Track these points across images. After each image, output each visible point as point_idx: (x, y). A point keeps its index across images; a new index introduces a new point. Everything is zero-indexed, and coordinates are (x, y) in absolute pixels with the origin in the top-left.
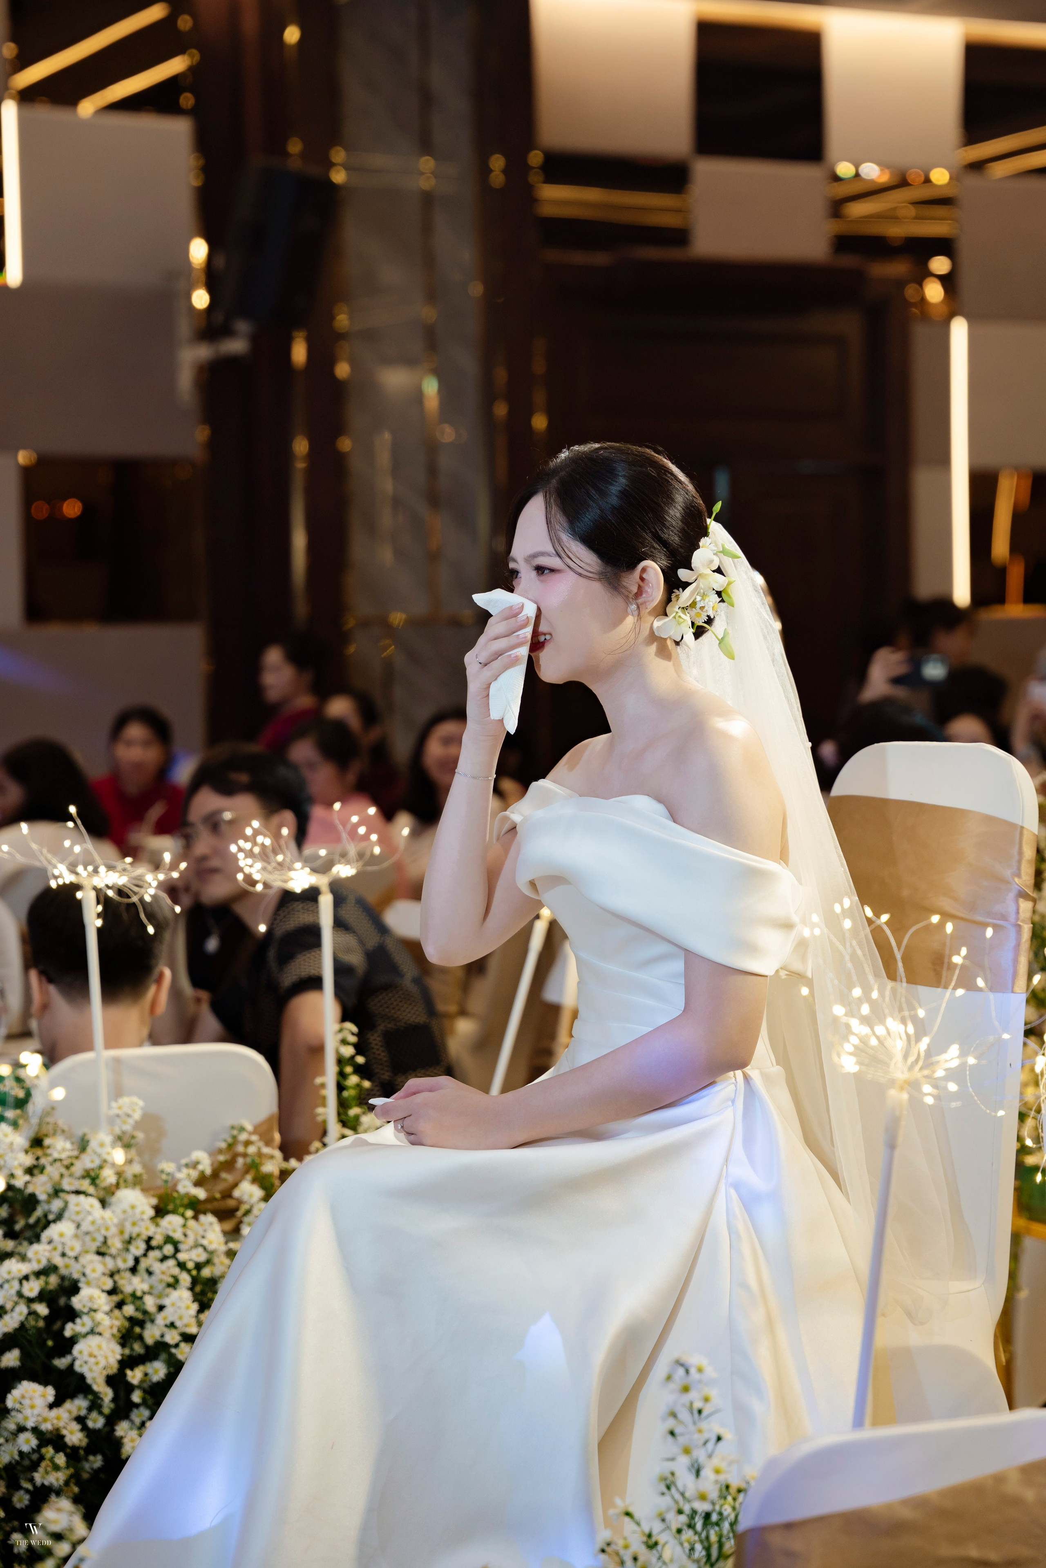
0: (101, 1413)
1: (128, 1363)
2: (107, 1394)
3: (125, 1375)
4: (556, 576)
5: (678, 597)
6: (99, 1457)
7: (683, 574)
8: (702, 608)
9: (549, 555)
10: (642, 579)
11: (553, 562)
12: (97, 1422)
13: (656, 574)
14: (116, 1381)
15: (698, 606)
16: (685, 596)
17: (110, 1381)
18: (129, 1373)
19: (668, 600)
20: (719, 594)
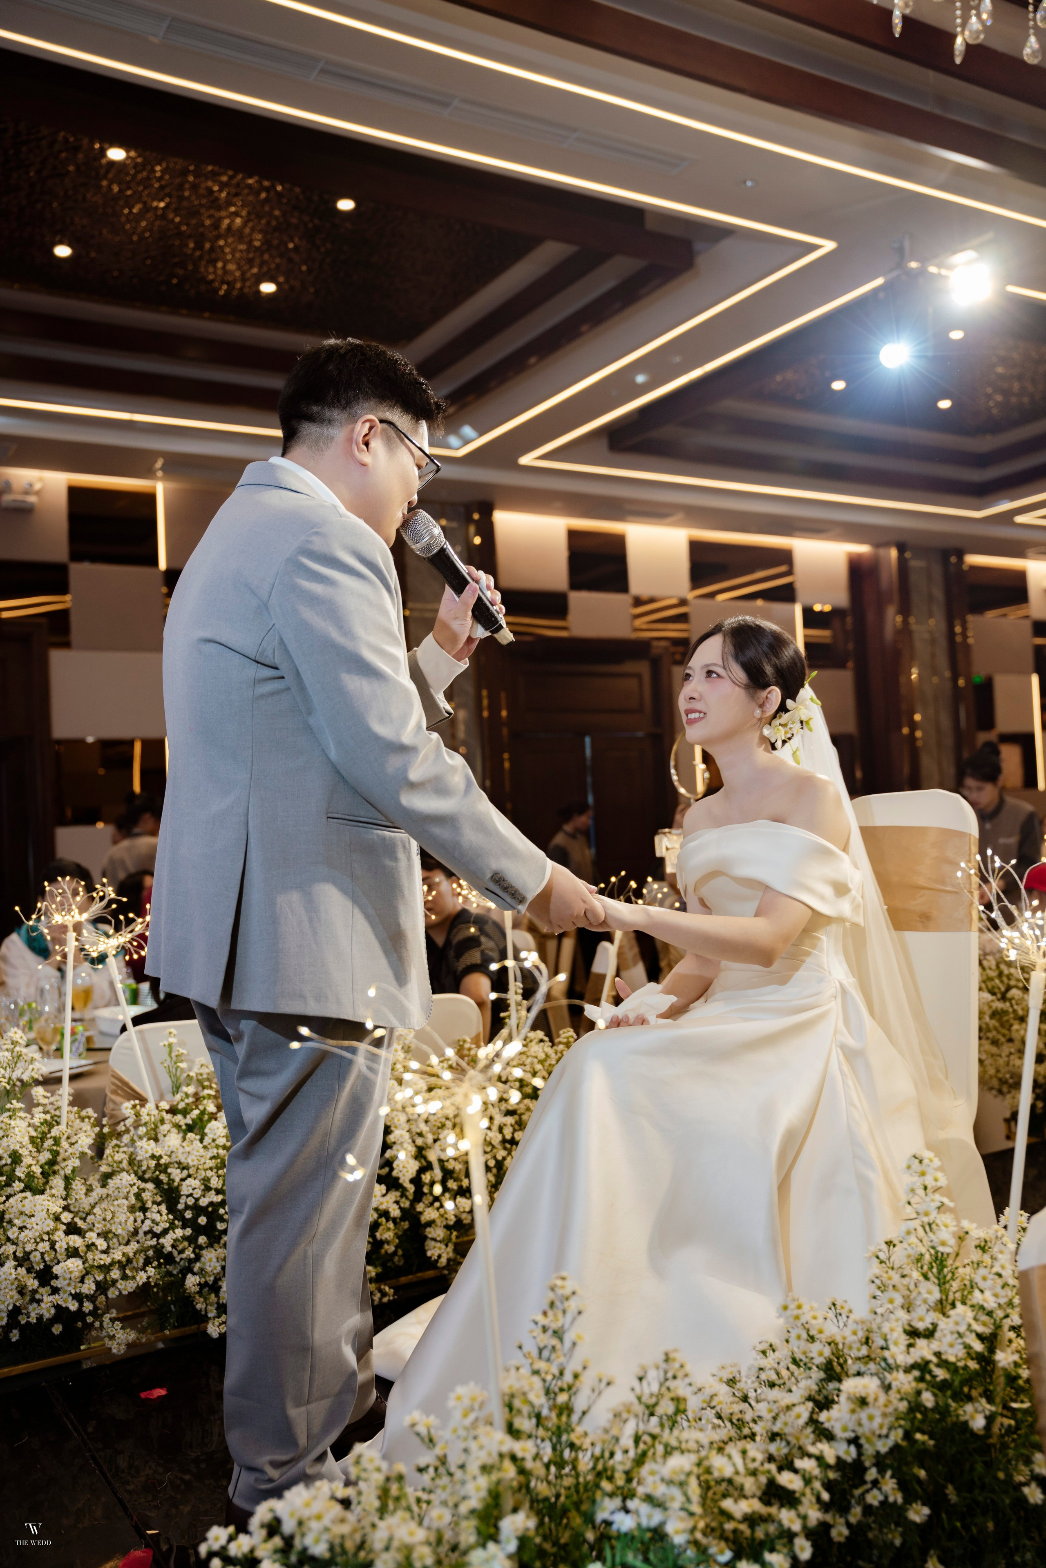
0: (407, 1198)
1: (422, 1171)
2: (411, 1188)
3: (421, 1178)
4: (719, 680)
5: (780, 717)
6: (407, 1223)
7: (789, 703)
8: (791, 728)
9: (719, 666)
10: (767, 698)
11: (720, 671)
12: (406, 1204)
13: (777, 696)
14: (416, 1181)
15: (789, 726)
16: (785, 717)
17: (412, 1181)
18: (423, 1176)
19: (774, 716)
20: (802, 722)
